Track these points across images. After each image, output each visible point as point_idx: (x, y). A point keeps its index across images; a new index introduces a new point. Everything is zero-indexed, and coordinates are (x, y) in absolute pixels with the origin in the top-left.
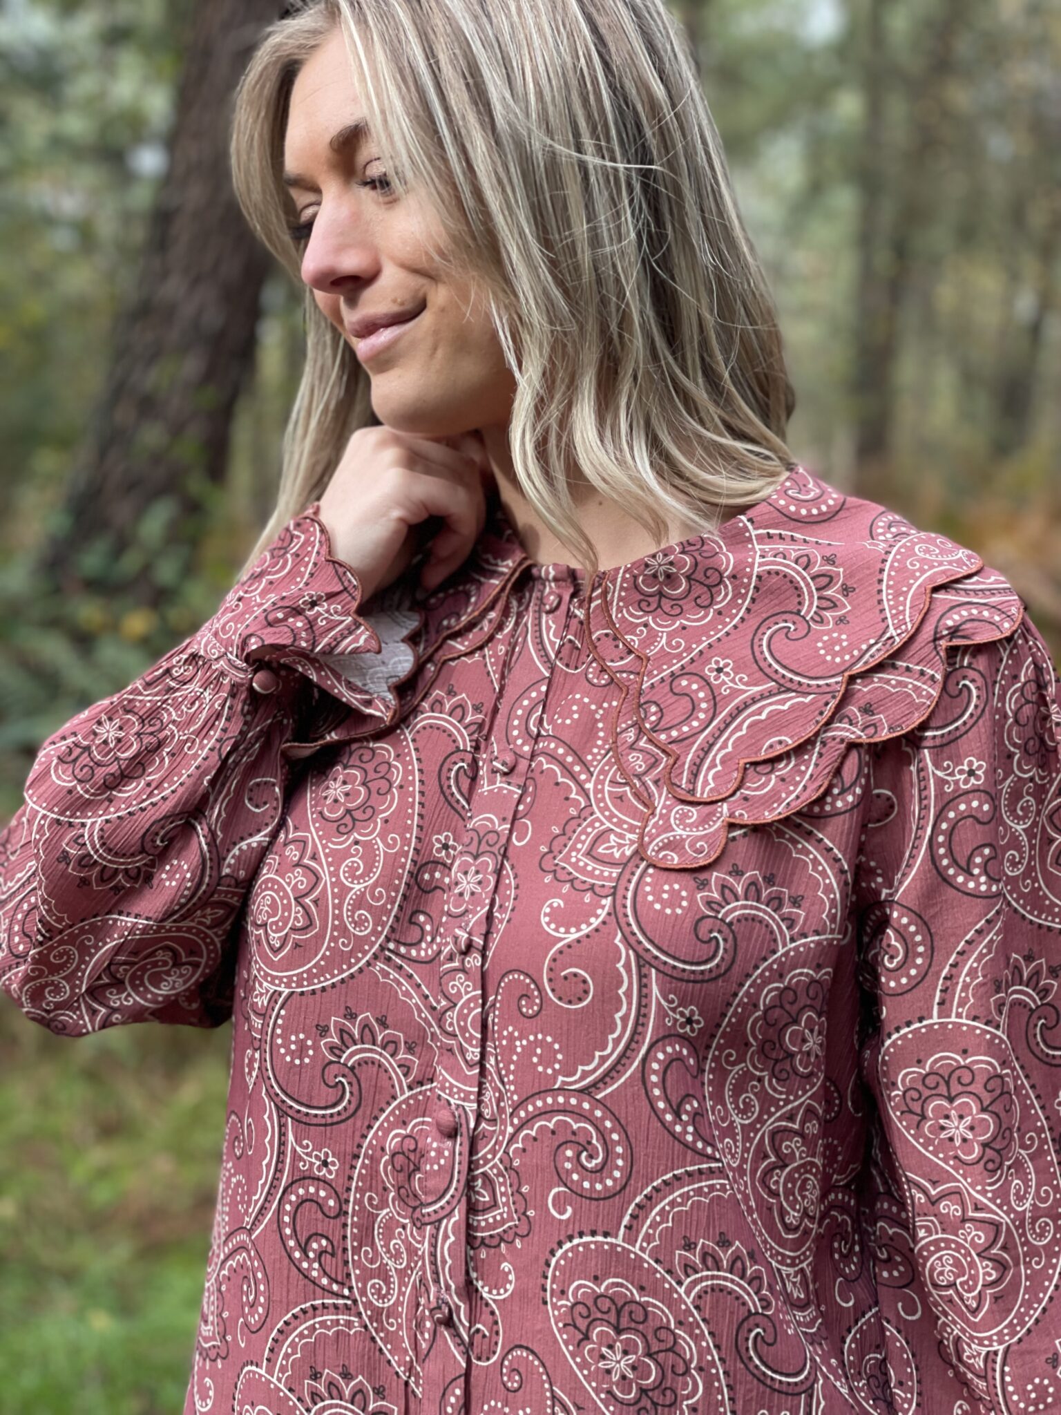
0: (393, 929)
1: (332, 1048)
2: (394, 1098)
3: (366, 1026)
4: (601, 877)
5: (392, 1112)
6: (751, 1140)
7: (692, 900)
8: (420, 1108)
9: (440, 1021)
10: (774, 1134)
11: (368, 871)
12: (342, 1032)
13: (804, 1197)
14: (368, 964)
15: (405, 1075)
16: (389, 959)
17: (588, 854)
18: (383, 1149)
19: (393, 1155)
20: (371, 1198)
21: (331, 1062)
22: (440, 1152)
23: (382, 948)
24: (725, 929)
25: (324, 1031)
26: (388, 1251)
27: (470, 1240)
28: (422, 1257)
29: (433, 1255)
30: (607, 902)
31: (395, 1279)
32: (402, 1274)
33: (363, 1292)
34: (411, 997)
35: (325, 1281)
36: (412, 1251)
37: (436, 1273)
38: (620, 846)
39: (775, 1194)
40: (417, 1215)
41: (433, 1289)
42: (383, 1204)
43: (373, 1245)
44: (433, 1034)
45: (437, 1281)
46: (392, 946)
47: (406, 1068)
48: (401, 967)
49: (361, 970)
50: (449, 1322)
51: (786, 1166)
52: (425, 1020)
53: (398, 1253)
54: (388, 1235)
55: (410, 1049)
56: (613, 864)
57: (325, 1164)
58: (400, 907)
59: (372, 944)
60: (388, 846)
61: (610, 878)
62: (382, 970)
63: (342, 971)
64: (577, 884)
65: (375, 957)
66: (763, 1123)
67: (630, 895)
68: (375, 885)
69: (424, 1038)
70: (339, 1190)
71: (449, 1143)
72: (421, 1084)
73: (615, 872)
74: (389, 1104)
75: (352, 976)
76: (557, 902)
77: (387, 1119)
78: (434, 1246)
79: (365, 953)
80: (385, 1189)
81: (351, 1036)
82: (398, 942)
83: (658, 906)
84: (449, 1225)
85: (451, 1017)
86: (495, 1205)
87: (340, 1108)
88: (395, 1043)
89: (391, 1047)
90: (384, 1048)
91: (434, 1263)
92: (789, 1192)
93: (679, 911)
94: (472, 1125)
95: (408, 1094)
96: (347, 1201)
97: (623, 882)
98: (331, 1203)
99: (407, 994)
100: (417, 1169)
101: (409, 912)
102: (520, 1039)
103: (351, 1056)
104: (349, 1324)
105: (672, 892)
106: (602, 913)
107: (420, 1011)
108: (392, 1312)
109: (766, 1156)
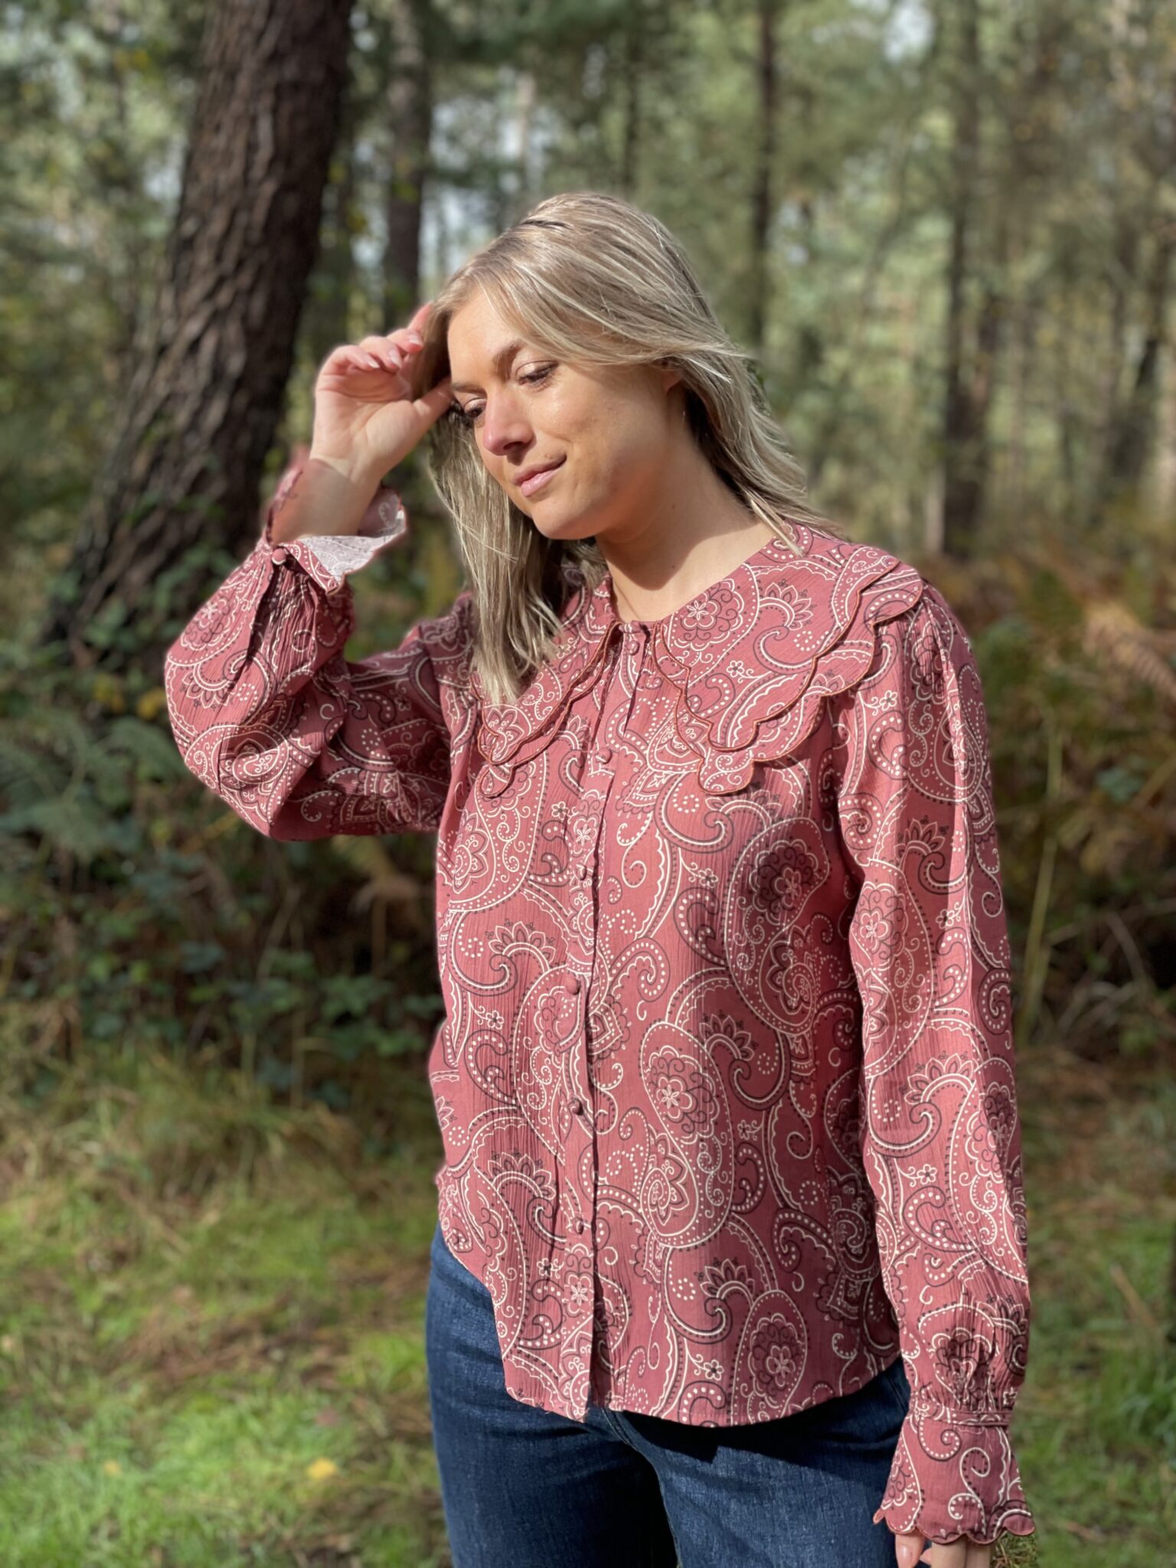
0: (531, 867)
1: (496, 946)
2: (541, 974)
3: (519, 930)
4: (648, 801)
5: (540, 983)
6: (762, 954)
7: (702, 802)
8: (557, 979)
9: (569, 924)
10: (775, 949)
11: (512, 831)
12: (503, 935)
13: (799, 989)
14: (519, 890)
15: (548, 959)
16: (531, 886)
17: (643, 791)
18: (535, 1007)
19: (543, 1010)
20: (527, 1041)
21: (495, 955)
22: (569, 1005)
23: (527, 880)
24: (724, 817)
25: (490, 935)
26: (540, 1074)
27: (589, 1059)
28: (561, 1075)
29: (567, 1071)
30: (650, 815)
31: (545, 1092)
32: (549, 1088)
33: (525, 1101)
34: (549, 909)
35: (499, 1096)
36: (555, 1071)
37: (570, 1082)
38: (659, 779)
39: (779, 987)
40: (557, 1047)
41: (568, 1093)
42: (536, 1043)
43: (529, 1071)
44: (565, 933)
45: (571, 1088)
46: (532, 877)
47: (548, 954)
48: (539, 891)
49: (515, 895)
50: (580, 1111)
51: (784, 969)
52: (560, 923)
53: (547, 1074)
54: (540, 1062)
55: (550, 942)
56: (655, 792)
57: (495, 1020)
58: (534, 852)
59: (520, 878)
60: (523, 814)
61: (653, 800)
62: (528, 894)
63: (503, 896)
64: (635, 811)
65: (523, 885)
66: (768, 942)
67: (663, 807)
68: (518, 839)
69: (559, 935)
70: (506, 1036)
71: (574, 999)
72: (558, 964)
73: (655, 796)
74: (537, 978)
75: (509, 899)
76: (624, 825)
77: (536, 988)
78: (567, 1065)
79: (517, 883)
80: (537, 1033)
81: (509, 938)
82: (536, 875)
83: (680, 809)
84: (575, 1050)
85: (576, 920)
86: (605, 1030)
87: (503, 984)
88: (540, 939)
89: (537, 942)
90: (532, 943)
91: (568, 1076)
92: (788, 986)
93: (693, 810)
94: (588, 985)
95: (550, 970)
96: (511, 1043)
97: (660, 800)
98: (501, 1045)
99: (545, 907)
100: (556, 1018)
101: (540, 855)
102: (610, 919)
103: (509, 950)
104: (516, 1122)
105: (690, 800)
106: (647, 822)
107: (556, 917)
108: (544, 1113)
109: (772, 964)
